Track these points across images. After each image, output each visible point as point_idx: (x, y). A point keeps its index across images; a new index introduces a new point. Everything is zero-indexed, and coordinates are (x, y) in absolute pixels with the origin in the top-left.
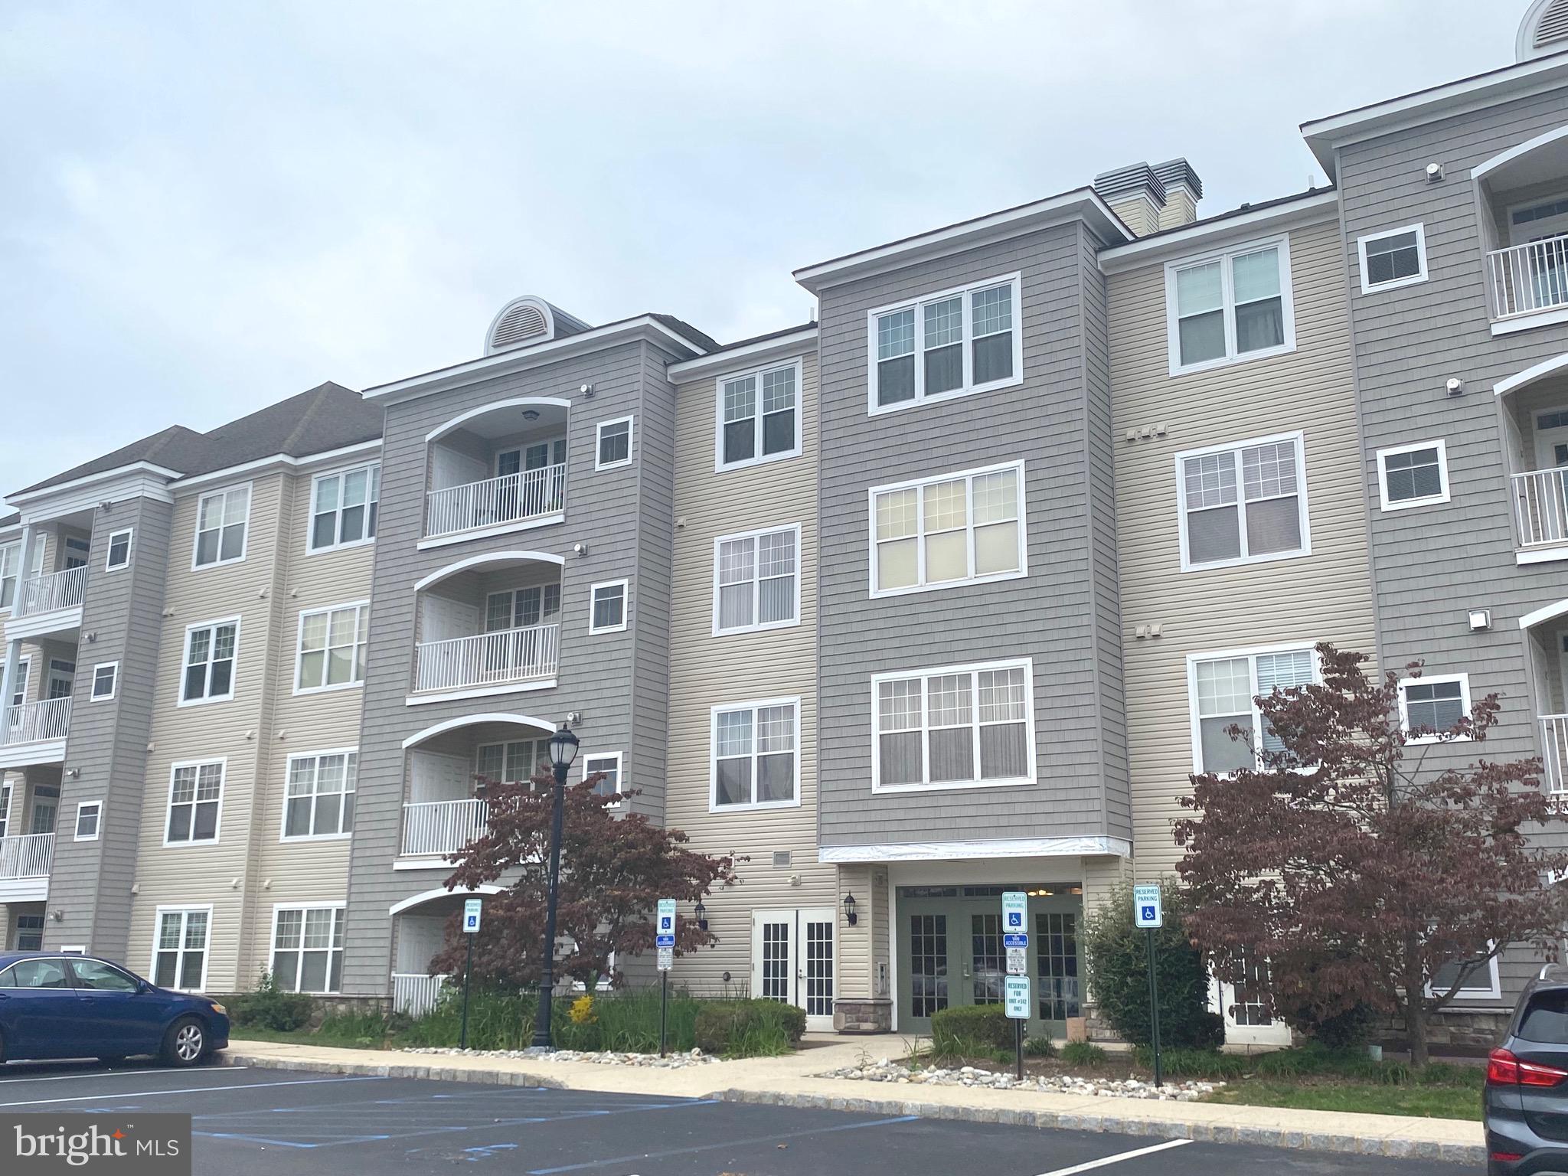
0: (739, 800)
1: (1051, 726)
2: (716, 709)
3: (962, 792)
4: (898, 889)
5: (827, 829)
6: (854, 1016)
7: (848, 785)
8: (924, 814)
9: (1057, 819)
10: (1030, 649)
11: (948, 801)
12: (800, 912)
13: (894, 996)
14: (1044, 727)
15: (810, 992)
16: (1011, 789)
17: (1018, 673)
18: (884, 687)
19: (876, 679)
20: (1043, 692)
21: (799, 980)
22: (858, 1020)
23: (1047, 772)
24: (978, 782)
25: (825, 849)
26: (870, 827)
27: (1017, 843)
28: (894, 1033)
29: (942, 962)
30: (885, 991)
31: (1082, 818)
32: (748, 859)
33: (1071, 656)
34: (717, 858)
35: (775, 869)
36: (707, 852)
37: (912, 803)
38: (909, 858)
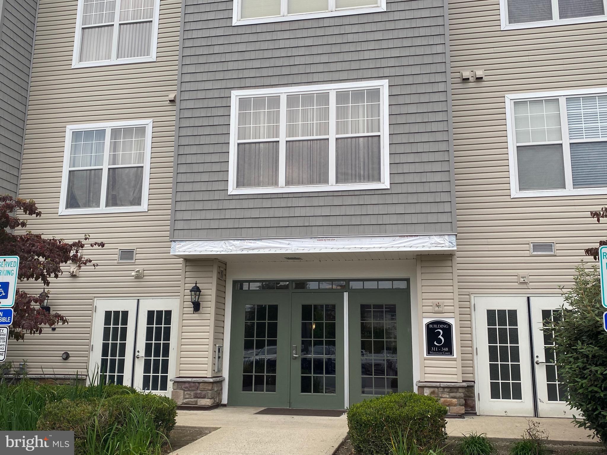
0: (87, 205)
1: (404, 139)
2: (70, 128)
3: (316, 195)
4: (235, 282)
5: (180, 225)
6: (192, 393)
7: (204, 187)
8: (279, 213)
9: (408, 219)
10: (387, 72)
11: (302, 202)
12: (141, 301)
13: (226, 374)
14: (398, 139)
15: (147, 369)
16: (364, 193)
17: (375, 94)
18: (244, 103)
19: (236, 95)
20: (396, 110)
21: (136, 359)
22: (196, 397)
23: (399, 179)
24: (332, 186)
25: (177, 243)
26: (224, 224)
27: (368, 240)
28: (225, 405)
29: (274, 343)
30: (220, 370)
31: (432, 218)
32: (102, 245)
33: (426, 79)
34: (70, 242)
35: (119, 264)
36: (58, 237)
37: (267, 203)
38: (262, 252)
